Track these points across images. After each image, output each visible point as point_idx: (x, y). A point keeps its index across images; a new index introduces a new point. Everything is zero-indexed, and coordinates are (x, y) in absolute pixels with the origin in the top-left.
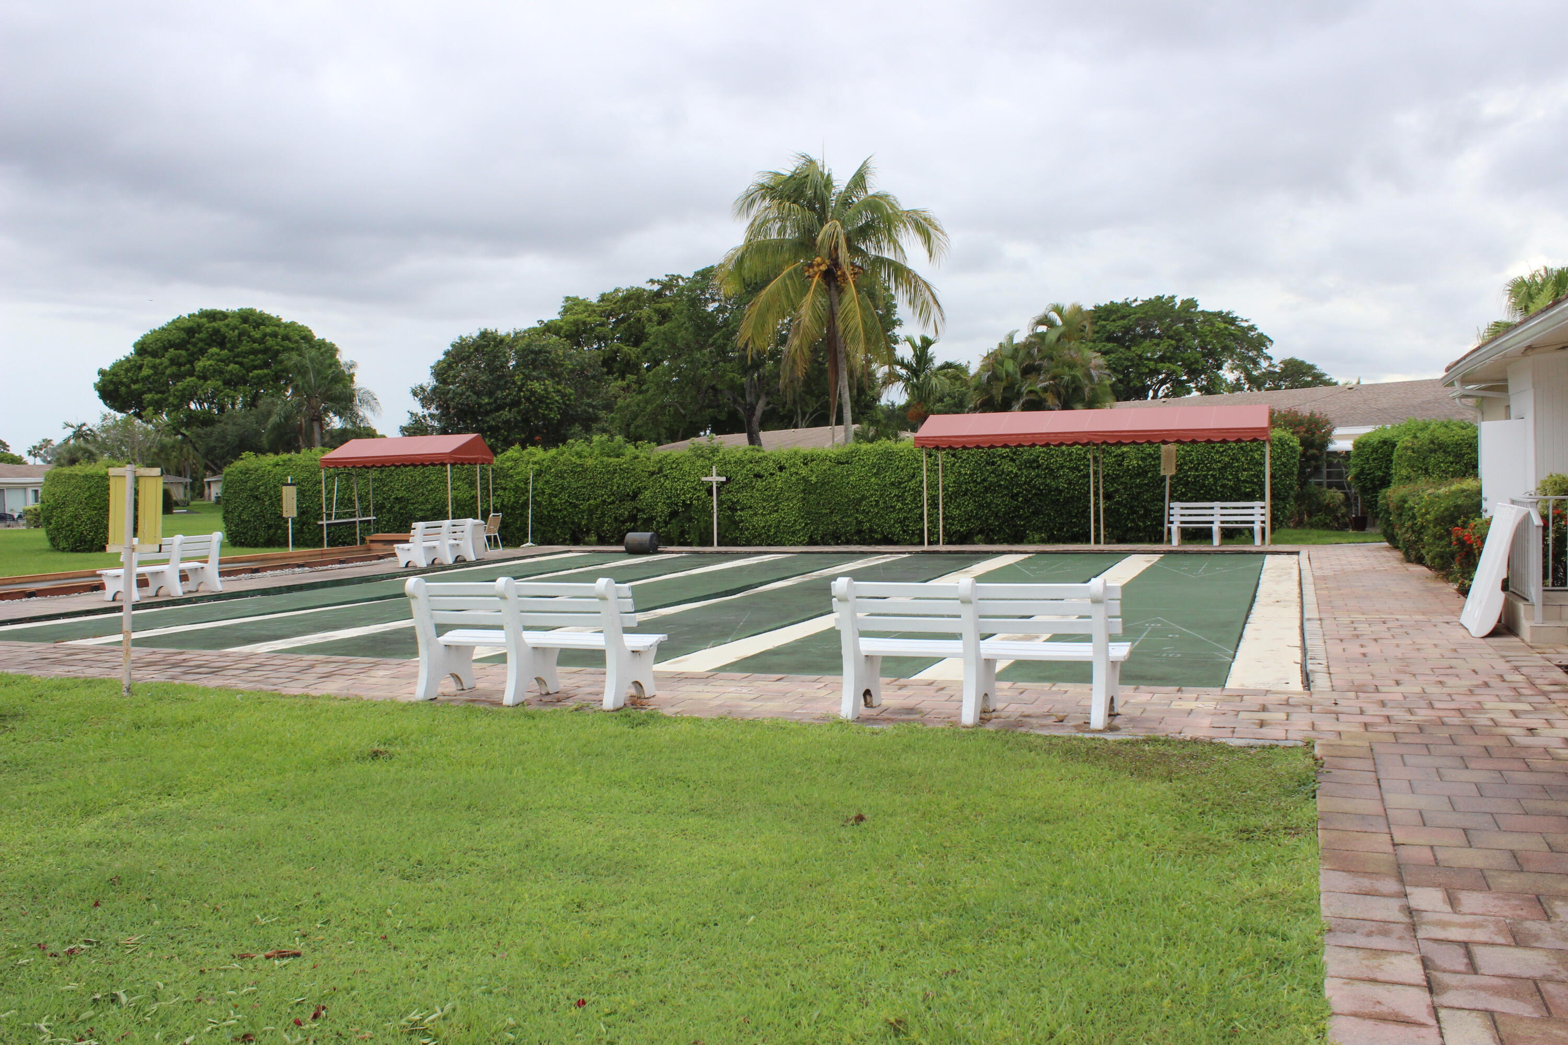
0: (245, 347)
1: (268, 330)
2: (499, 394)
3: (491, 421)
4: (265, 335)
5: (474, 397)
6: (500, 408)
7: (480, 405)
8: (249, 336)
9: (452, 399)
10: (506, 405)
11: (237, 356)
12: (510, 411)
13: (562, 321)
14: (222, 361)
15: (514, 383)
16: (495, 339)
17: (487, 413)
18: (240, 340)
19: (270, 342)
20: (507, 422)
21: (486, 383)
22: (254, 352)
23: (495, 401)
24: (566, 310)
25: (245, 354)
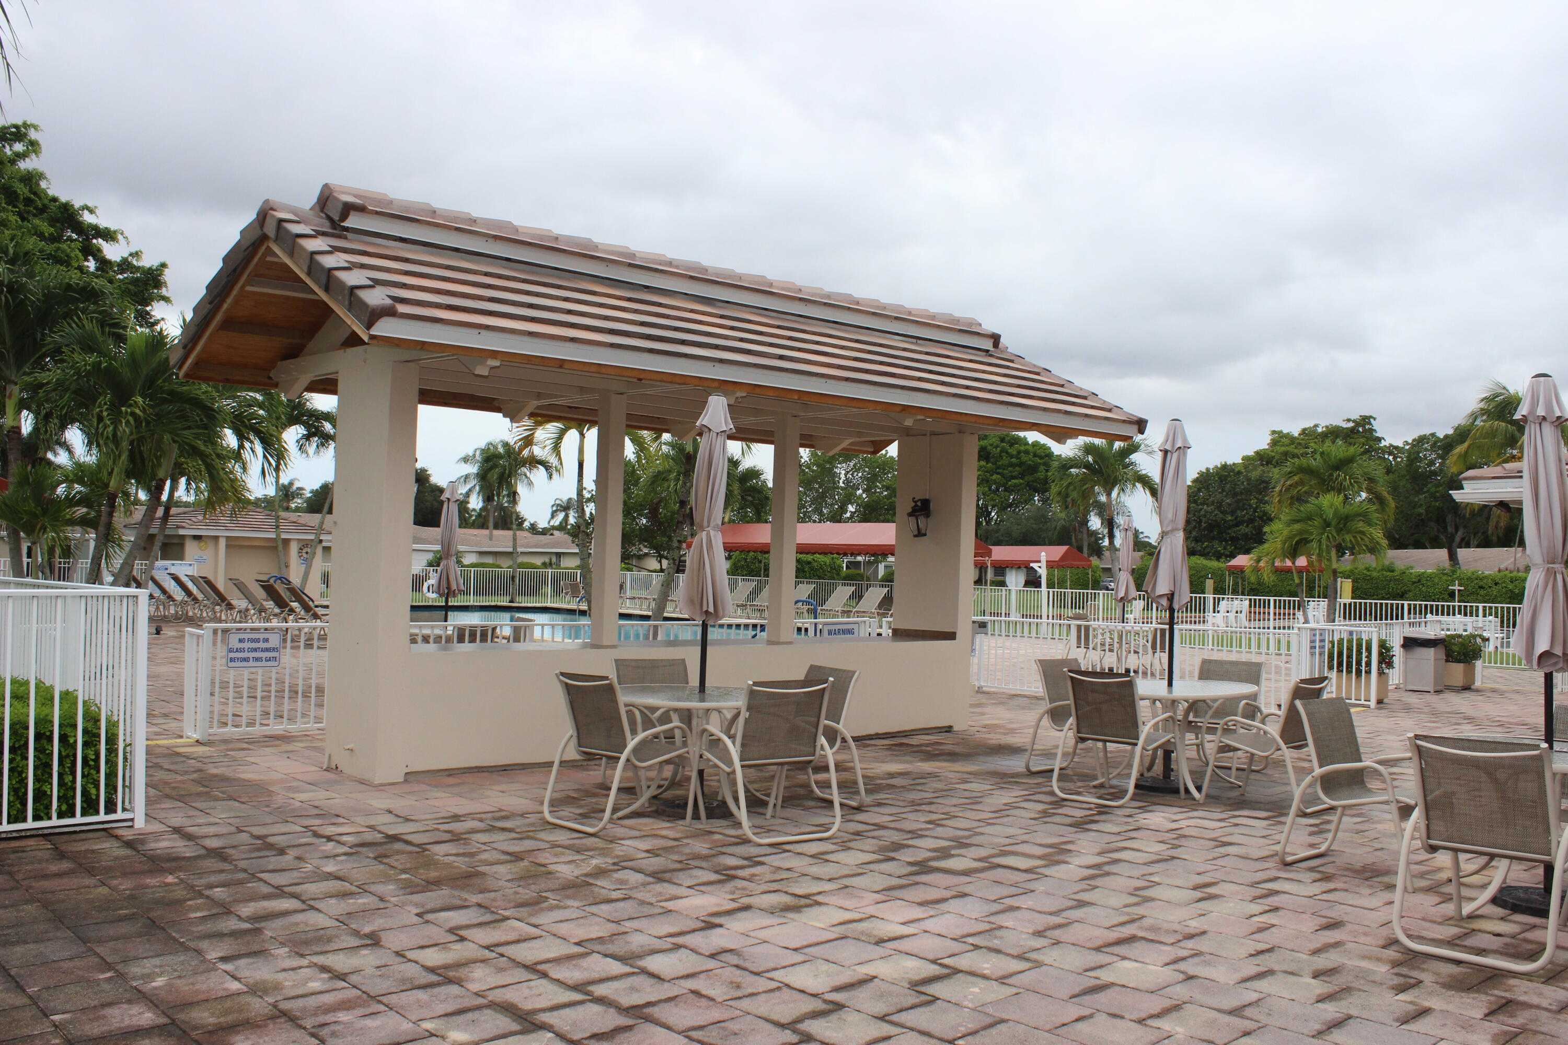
0: (1005, 461)
1: (1022, 448)
2: (1239, 513)
3: (1232, 532)
4: (1019, 452)
5: (1221, 516)
6: (1237, 525)
7: (1225, 521)
8: (1007, 453)
9: (1205, 516)
10: (1243, 522)
11: (998, 468)
12: (1247, 526)
13: (1272, 451)
14: (987, 472)
15: (1250, 506)
16: (1233, 470)
17: (1230, 527)
18: (1001, 457)
19: (1024, 458)
20: (1246, 535)
21: (1230, 505)
22: (1012, 465)
23: (1236, 519)
24: (1274, 443)
25: (1005, 467)
